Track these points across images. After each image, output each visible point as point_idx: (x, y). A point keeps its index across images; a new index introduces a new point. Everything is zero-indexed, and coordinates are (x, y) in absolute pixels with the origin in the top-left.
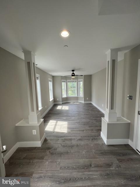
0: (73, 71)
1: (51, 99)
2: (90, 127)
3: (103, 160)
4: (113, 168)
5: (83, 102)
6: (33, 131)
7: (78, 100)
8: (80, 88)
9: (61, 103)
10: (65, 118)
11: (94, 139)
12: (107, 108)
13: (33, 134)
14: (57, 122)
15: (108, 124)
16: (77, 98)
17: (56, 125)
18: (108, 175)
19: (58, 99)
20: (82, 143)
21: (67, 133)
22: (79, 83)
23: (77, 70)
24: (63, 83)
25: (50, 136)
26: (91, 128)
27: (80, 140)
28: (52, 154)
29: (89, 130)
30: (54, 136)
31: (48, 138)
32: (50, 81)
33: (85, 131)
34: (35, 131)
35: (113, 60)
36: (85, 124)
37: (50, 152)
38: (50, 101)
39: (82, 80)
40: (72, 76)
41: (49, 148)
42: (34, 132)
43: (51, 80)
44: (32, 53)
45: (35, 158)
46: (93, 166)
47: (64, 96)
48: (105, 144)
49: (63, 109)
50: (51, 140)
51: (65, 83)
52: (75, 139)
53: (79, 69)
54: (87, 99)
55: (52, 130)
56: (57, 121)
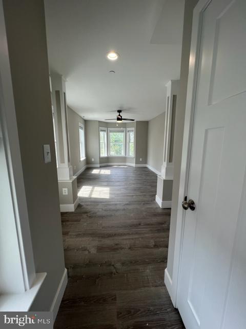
0: (119, 111)
1: (83, 157)
2: (142, 192)
3: (155, 220)
4: (166, 225)
5: (134, 165)
6: (64, 189)
7: (125, 162)
8: (129, 142)
9: (98, 166)
10: (105, 184)
11: (147, 204)
12: (165, 161)
13: (64, 194)
14: (93, 188)
15: (164, 181)
16: (124, 159)
17: (92, 191)
18: (159, 230)
19: (93, 160)
20: (130, 207)
21: (109, 199)
22: (128, 134)
23: (125, 110)
24: (102, 134)
25: (86, 202)
26: (144, 193)
27: (127, 204)
28: (90, 217)
29: (139, 195)
30: (91, 202)
31: (82, 204)
32: (82, 128)
33: (134, 197)
34: (66, 189)
35: (174, 96)
36: (135, 190)
37: (87, 216)
38: (80, 161)
39: (133, 129)
40: (118, 119)
41: (86, 213)
42: (65, 191)
43: (83, 126)
44: (63, 77)
45: (68, 221)
46: (142, 225)
47: (104, 154)
48: (160, 207)
49: (101, 173)
50: (87, 205)
51: (105, 133)
52: (120, 204)
53: (129, 110)
54: (141, 160)
55: (87, 196)
56: (94, 186)
